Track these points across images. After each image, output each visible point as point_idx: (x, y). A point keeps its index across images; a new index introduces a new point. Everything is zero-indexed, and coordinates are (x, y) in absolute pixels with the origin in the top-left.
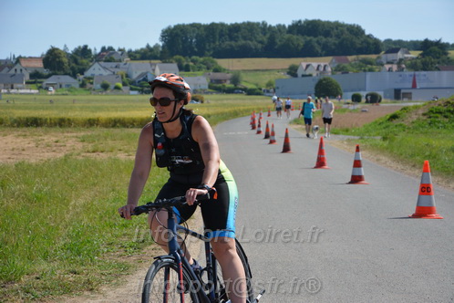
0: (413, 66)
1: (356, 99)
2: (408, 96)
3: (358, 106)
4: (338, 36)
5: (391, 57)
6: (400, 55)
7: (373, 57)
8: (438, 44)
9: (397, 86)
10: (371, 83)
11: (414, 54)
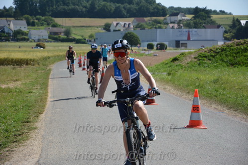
0: (188, 25)
1: (150, 47)
2: (185, 45)
3: (152, 52)
4: (138, 4)
5: (173, 18)
6: (179, 17)
7: (162, 18)
8: (204, 10)
9: (178, 39)
10: (160, 36)
11: (189, 17)
